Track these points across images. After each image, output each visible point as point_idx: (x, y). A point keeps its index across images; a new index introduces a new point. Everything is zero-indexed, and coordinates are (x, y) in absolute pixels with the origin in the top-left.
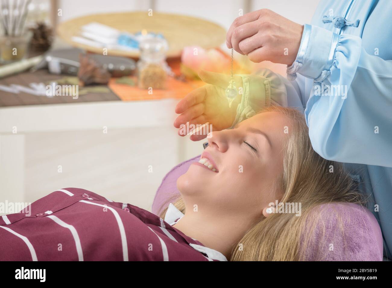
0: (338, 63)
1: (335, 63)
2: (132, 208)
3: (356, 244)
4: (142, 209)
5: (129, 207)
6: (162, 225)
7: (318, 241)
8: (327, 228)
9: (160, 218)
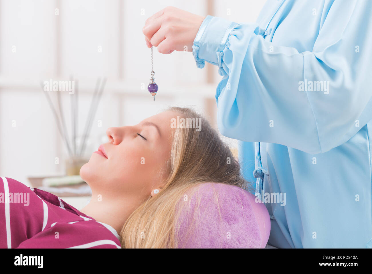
0: (230, 45)
1: (227, 45)
2: (38, 192)
3: (232, 216)
4: (45, 192)
5: (35, 191)
6: (61, 205)
7: (193, 211)
8: (203, 200)
9: (59, 198)
